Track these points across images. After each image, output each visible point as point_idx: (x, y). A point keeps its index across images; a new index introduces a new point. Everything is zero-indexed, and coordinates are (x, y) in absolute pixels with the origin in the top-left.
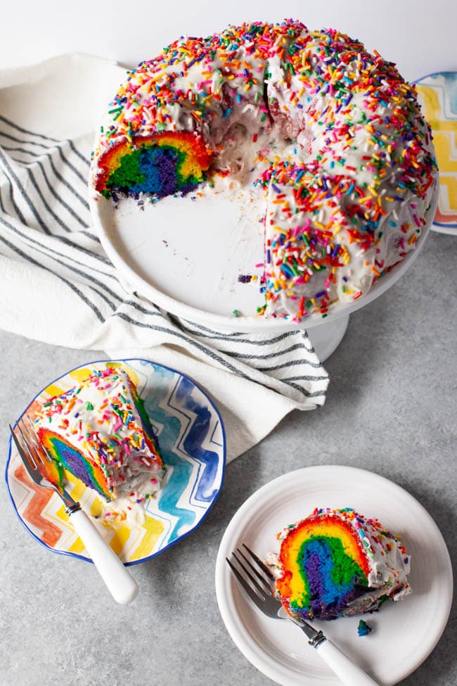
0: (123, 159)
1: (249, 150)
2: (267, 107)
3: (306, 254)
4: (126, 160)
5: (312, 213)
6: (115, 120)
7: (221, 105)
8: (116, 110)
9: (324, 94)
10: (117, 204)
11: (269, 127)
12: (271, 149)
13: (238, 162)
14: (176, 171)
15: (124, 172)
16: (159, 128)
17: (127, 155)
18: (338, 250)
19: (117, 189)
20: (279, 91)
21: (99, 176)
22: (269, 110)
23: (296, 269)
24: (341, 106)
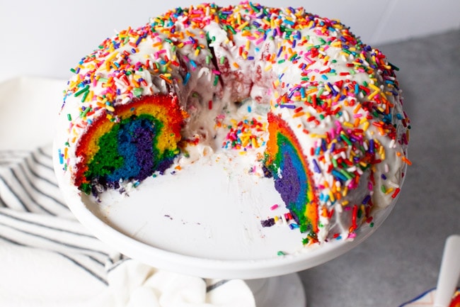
0: (102, 139)
1: (208, 118)
2: (217, 69)
3: (351, 154)
4: (105, 141)
5: (337, 116)
6: (83, 101)
7: (180, 73)
8: (82, 92)
9: (273, 38)
10: (98, 198)
11: (221, 91)
12: (225, 114)
13: (202, 131)
14: (153, 145)
15: (102, 157)
16: (136, 93)
17: (106, 134)
18: (373, 145)
19: (96, 180)
20: (227, 49)
21: (79, 165)
22: (221, 71)
23: (346, 171)
24: (295, 41)
